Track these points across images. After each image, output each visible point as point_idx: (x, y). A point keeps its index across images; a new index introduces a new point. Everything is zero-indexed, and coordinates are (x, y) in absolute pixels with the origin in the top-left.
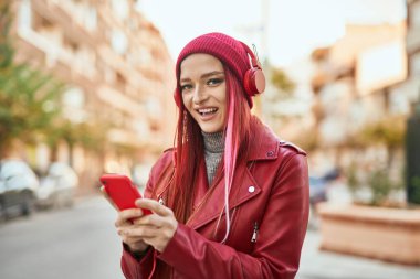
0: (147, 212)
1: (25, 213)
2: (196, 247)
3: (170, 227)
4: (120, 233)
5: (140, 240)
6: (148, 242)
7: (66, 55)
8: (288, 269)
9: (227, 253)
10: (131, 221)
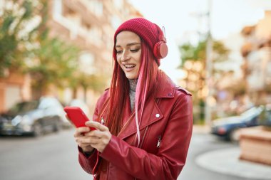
0: (92, 129)
1: (55, 130)
2: (123, 150)
3: (106, 137)
4: (77, 141)
5: (89, 145)
6: (93, 146)
7: (83, 31)
8: (178, 164)
9: (142, 154)
10: (83, 134)
